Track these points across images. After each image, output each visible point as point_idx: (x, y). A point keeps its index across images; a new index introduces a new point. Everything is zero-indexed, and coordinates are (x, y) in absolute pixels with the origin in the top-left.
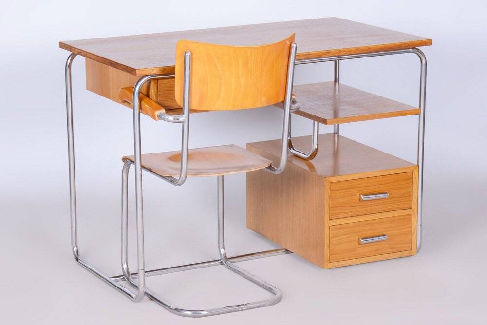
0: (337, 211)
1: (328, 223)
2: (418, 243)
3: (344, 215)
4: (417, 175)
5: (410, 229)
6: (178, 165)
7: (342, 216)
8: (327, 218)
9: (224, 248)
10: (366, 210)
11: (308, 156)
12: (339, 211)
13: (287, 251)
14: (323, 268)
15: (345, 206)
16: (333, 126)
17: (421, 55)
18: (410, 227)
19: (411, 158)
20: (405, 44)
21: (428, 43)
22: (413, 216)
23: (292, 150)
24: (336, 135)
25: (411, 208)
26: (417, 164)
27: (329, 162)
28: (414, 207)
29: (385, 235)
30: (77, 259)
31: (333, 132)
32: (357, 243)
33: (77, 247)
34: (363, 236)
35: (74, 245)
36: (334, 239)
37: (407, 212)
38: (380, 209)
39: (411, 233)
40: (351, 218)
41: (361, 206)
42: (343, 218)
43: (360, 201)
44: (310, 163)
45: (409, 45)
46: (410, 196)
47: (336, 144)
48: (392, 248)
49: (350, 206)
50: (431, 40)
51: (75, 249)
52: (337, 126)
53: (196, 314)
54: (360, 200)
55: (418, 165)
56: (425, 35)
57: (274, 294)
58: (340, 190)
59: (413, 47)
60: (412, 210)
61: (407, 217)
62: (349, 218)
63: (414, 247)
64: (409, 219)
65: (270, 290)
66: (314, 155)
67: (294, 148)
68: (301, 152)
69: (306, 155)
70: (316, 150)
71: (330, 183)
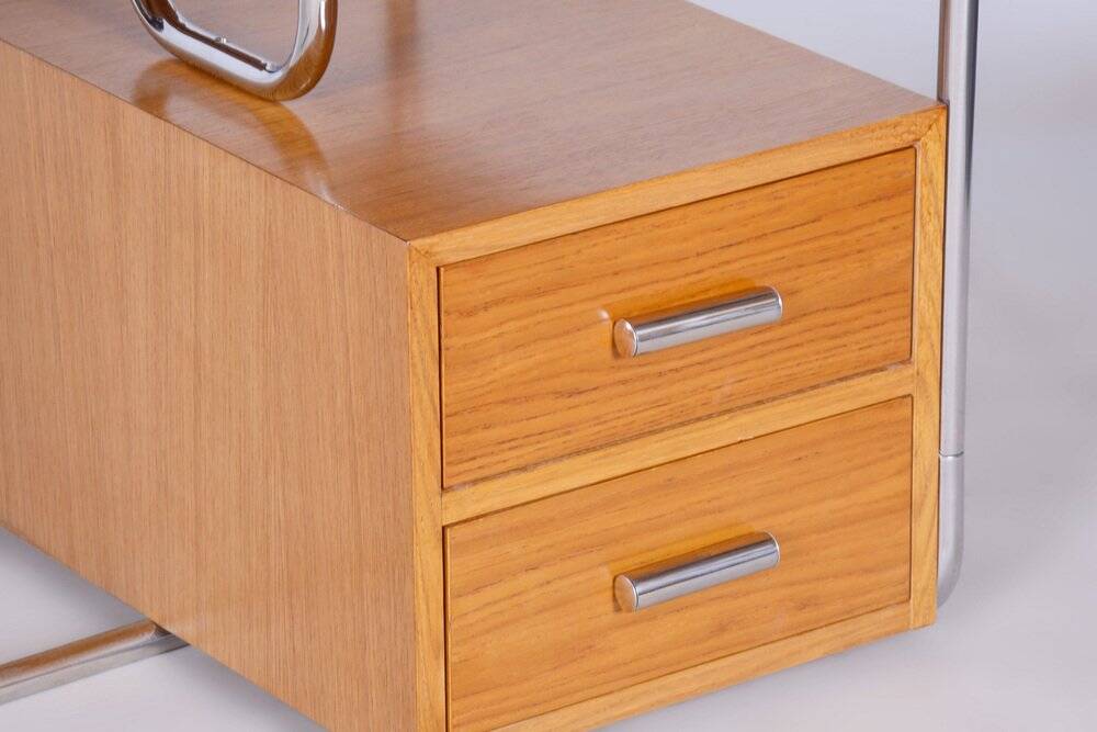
0: (481, 435)
1: (429, 510)
2: (946, 554)
3: (528, 453)
4: (940, 165)
5: (899, 484)
7: (513, 458)
8: (424, 477)
10: (657, 404)
11: (278, 75)
12: (495, 433)
13: (168, 642)
15: (528, 398)
18: (899, 472)
22: (919, 405)
23: (169, 33)
25: (907, 360)
26: (934, 96)
28: (921, 352)
29: (765, 540)
32: (610, 606)
34: (641, 561)
36: (472, 603)
37: (881, 386)
38: (727, 390)
39: (909, 506)
40: (565, 465)
41: (624, 382)
42: (523, 469)
43: (616, 354)
44: (292, 118)
46: (898, 290)
48: (803, 606)
49: (558, 394)
54: (617, 349)
55: (943, 101)
58: (497, 302)
60: (910, 371)
61: (884, 414)
62: (553, 467)
63: (919, 583)
64: (894, 425)
66: (314, 71)
67: (181, 20)
68: (224, 41)
69: (266, 65)
70: (323, 39)
71: (438, 269)
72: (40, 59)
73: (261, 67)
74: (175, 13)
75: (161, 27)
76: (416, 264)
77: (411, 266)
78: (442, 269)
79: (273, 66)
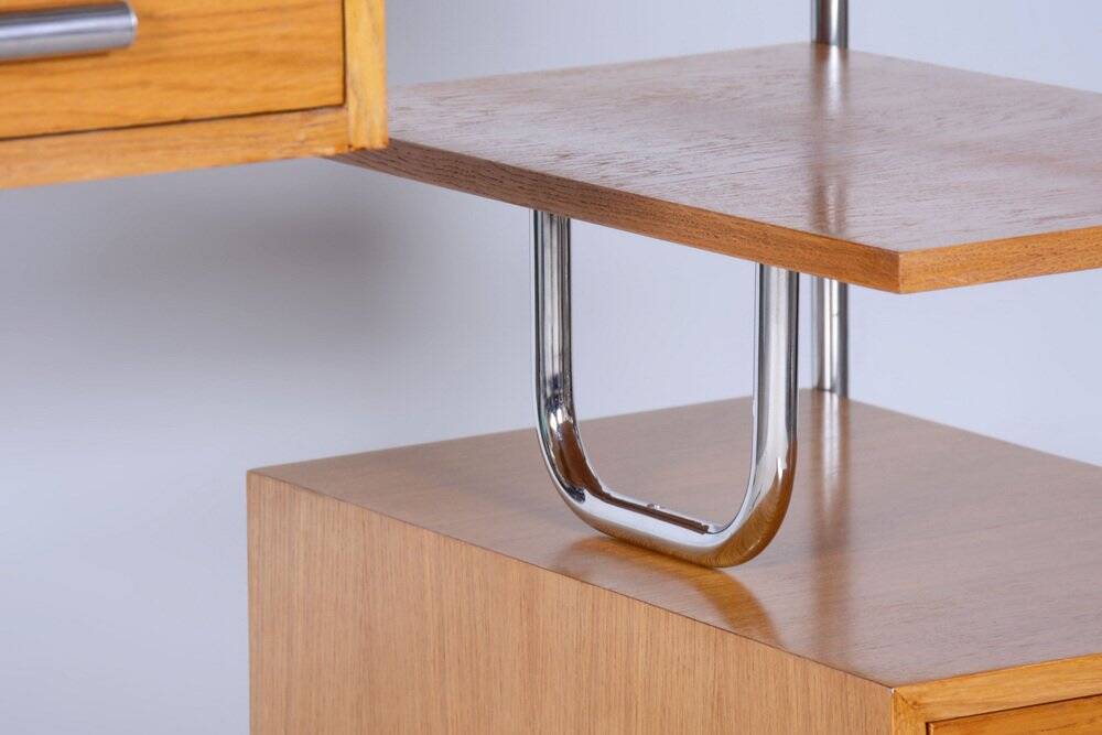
66: (766, 528)
67: (605, 489)
68: (658, 508)
69: (707, 527)
70: (779, 489)
71: (927, 725)
72: (445, 536)
73: (703, 530)
74: (596, 481)
75: (581, 498)
76: (902, 717)
77: (896, 718)
78: (932, 725)
79: (716, 528)
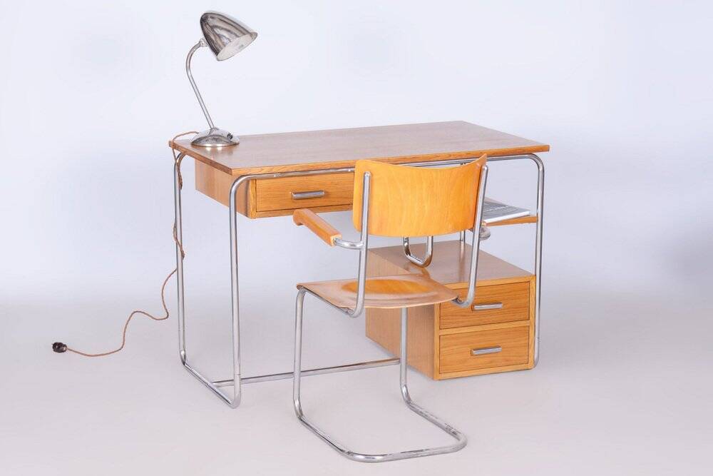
0: (447, 321)
1: (438, 332)
2: (536, 356)
3: (456, 325)
4: (534, 286)
5: (526, 342)
6: (354, 295)
7: (453, 325)
8: (437, 328)
9: (406, 386)
10: (479, 320)
11: (424, 263)
12: (449, 321)
14: (433, 379)
15: (455, 315)
16: (459, 233)
17: (537, 160)
18: (527, 339)
19: (529, 268)
20: (520, 149)
21: (545, 149)
22: (530, 328)
23: (408, 256)
24: (462, 242)
25: (528, 319)
26: (534, 274)
27: (454, 270)
28: (531, 318)
29: (499, 347)
30: (184, 363)
31: (459, 239)
32: (469, 354)
33: (185, 350)
34: (474, 348)
35: (182, 348)
36: (444, 349)
37: (523, 323)
38: (493, 319)
39: (528, 346)
40: (463, 328)
41: (473, 315)
42: (455, 328)
43: (472, 310)
44: (425, 270)
45: (524, 151)
46: (527, 307)
47: (462, 251)
48: (507, 361)
49: (462, 316)
50: (549, 146)
51: (183, 353)
52: (463, 232)
53: (369, 458)
55: (536, 275)
56: (542, 141)
57: (459, 440)
59: (530, 152)
60: (529, 322)
61: (523, 329)
62: (460, 328)
63: (531, 359)
64: (526, 332)
65: (454, 434)
66: (429, 262)
69: (422, 261)
